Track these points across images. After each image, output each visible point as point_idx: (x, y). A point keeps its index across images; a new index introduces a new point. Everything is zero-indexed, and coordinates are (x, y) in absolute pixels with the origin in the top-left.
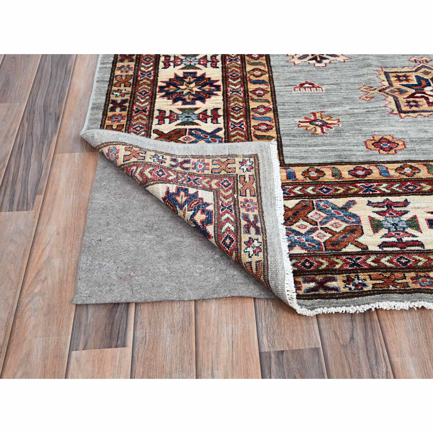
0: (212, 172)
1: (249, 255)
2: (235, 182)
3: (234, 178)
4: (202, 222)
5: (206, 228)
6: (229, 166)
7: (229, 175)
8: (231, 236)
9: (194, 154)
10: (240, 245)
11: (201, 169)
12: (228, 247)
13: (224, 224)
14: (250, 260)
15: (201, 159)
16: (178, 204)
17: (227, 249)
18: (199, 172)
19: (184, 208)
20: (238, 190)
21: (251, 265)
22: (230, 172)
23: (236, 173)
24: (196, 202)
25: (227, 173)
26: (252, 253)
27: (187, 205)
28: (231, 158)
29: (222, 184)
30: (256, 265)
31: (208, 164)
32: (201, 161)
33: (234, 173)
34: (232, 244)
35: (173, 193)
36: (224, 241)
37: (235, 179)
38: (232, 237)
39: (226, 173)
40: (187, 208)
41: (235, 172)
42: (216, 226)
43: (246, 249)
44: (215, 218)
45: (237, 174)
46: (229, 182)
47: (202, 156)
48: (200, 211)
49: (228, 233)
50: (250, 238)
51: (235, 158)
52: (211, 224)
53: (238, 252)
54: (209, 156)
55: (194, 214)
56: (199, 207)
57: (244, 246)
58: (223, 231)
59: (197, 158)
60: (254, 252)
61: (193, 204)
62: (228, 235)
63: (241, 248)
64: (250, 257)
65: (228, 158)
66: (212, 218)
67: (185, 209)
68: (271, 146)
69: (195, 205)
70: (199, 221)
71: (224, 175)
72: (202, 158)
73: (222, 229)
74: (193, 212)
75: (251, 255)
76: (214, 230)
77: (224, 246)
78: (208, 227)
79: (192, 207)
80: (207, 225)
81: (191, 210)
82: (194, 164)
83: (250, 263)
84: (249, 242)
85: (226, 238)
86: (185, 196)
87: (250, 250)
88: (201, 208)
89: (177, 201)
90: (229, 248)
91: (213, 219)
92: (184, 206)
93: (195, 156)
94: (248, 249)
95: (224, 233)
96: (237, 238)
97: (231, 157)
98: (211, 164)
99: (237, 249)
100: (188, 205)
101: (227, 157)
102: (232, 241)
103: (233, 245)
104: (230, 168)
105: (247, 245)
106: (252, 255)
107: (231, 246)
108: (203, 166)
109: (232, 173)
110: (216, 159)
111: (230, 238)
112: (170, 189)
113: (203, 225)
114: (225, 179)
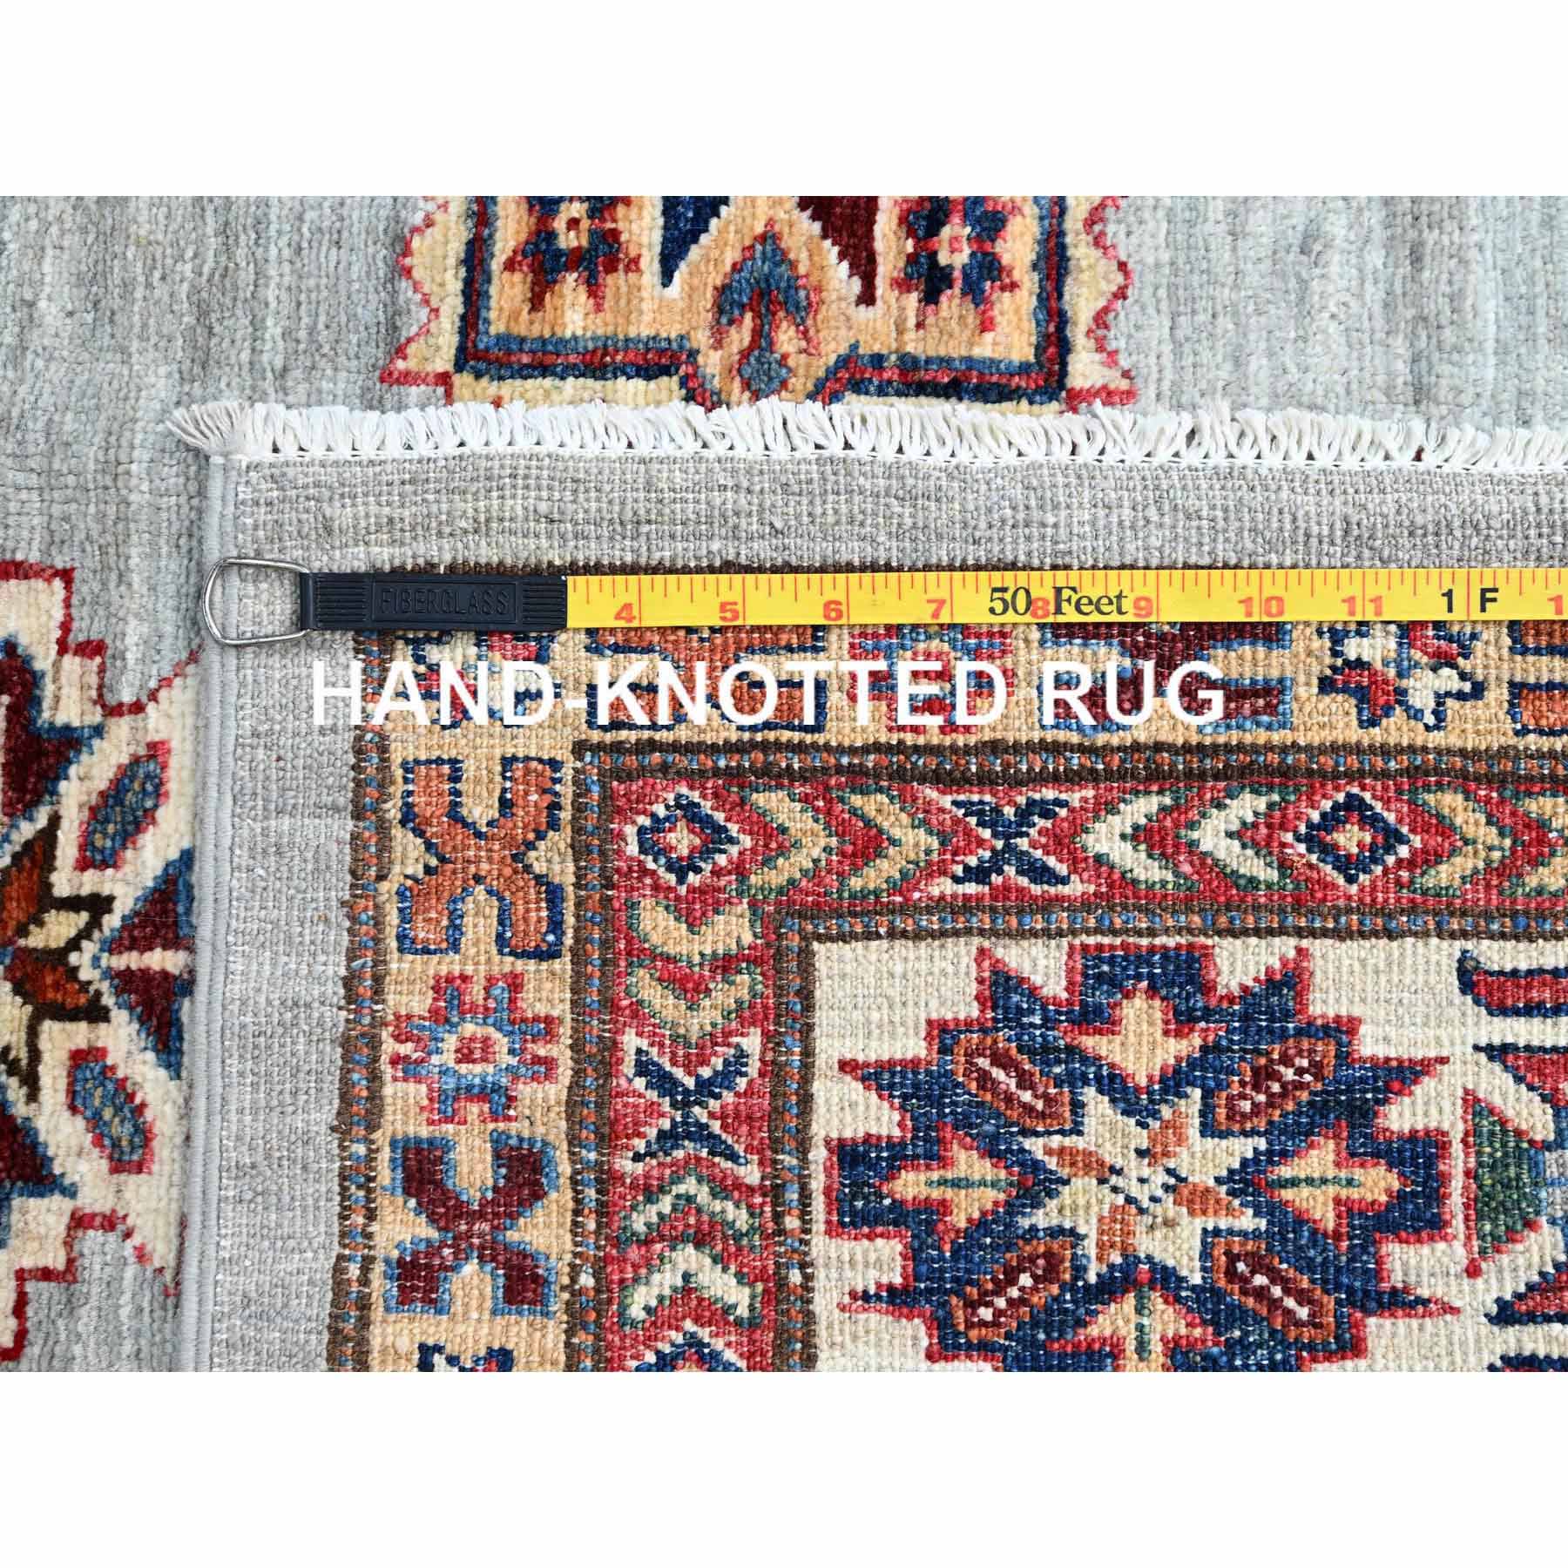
0: (546, 954)
1: (1460, 696)
2: (664, 768)
3: (626, 776)
4: (1181, 1022)
5: (1231, 1000)
6: (480, 810)
7: (579, 809)
8: (1315, 816)
9: (327, 1113)
10: (1385, 751)
11: (501, 1042)
12: (1392, 838)
13: (1204, 862)
14: (1497, 695)
15: (389, 1046)
16: (1012, 1208)
17: (1404, 851)
18: (549, 1063)
19: (1052, 1163)
20: (753, 745)
21: (1537, 686)
22: (555, 806)
23: (563, 754)
24: (998, 1074)
25: (554, 824)
26: (1448, 679)
27: (1028, 1143)
28: (398, 789)
29: (681, 869)
30: (1538, 651)
31: (449, 990)
32: (406, 1049)
33: (567, 773)
34: (1378, 807)
35: (914, 1254)
36: (1347, 865)
37: (631, 761)
38: (1327, 805)
39: (560, 839)
40: (1056, 1141)
41: (554, 764)
42: (1223, 921)
43: (1417, 715)
44: (1152, 933)
45: (579, 748)
46: (660, 811)
47: (346, 1043)
48: (1089, 1042)
49: (1289, 837)
50: (1326, 686)
51: (396, 758)
52: (1207, 954)
53: (1437, 771)
54: (349, 982)
55: (1115, 1085)
56: (1044, 1053)
57: (1395, 729)
58: (1274, 875)
59: (375, 1077)
60: (1442, 660)
61: (1027, 1096)
62: (1308, 839)
63: (1412, 749)
64: (1478, 690)
65: (393, 811)
66: (1152, 950)
67: (1061, 1151)
68: (254, 449)
69: (1025, 1081)
70: (1174, 1050)
71: (579, 851)
72: (375, 1044)
73: (1253, 882)
74: (1089, 1094)
75: (1467, 687)
76: (1257, 932)
77: (1378, 870)
78: (1222, 980)
79: (1048, 1100)
80: (1207, 988)
81: (1077, 1106)
82: (446, 1104)
83: (1518, 690)
84: (1363, 696)
85: (1328, 851)
86: (944, 1162)
87: (1423, 688)
88: (1059, 1037)
89: (981, 1225)
90: (1402, 840)
91: (1171, 942)
92: (1037, 1166)
93: (346, 1097)
94: (1416, 700)
95: (1284, 866)
96: (1336, 776)
97: (383, 797)
98: (450, 964)
99: (1412, 772)
100: (1025, 1132)
101: (382, 828)
102: (1355, 804)
103: (1387, 802)
104: (505, 805)
105: (1388, 711)
106: (1463, 676)
107: (1391, 817)
108: (469, 1029)
109: (566, 791)
110: (393, 918)
111: (1331, 821)
112: (867, 1280)
113: (1207, 1014)
114: (632, 849)
